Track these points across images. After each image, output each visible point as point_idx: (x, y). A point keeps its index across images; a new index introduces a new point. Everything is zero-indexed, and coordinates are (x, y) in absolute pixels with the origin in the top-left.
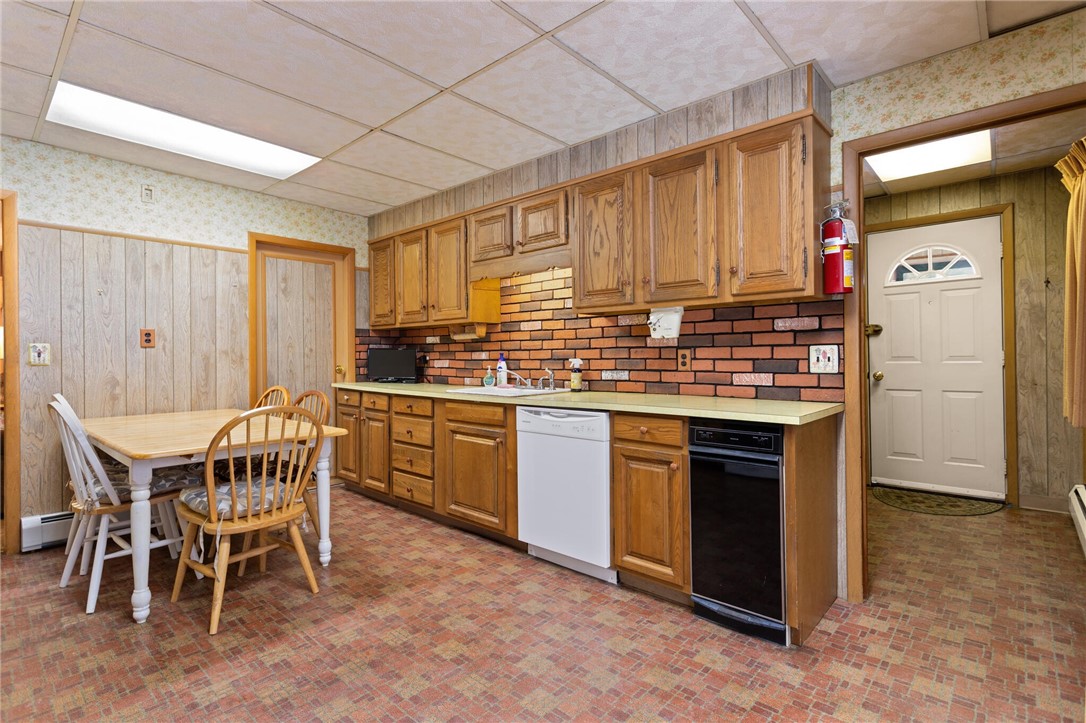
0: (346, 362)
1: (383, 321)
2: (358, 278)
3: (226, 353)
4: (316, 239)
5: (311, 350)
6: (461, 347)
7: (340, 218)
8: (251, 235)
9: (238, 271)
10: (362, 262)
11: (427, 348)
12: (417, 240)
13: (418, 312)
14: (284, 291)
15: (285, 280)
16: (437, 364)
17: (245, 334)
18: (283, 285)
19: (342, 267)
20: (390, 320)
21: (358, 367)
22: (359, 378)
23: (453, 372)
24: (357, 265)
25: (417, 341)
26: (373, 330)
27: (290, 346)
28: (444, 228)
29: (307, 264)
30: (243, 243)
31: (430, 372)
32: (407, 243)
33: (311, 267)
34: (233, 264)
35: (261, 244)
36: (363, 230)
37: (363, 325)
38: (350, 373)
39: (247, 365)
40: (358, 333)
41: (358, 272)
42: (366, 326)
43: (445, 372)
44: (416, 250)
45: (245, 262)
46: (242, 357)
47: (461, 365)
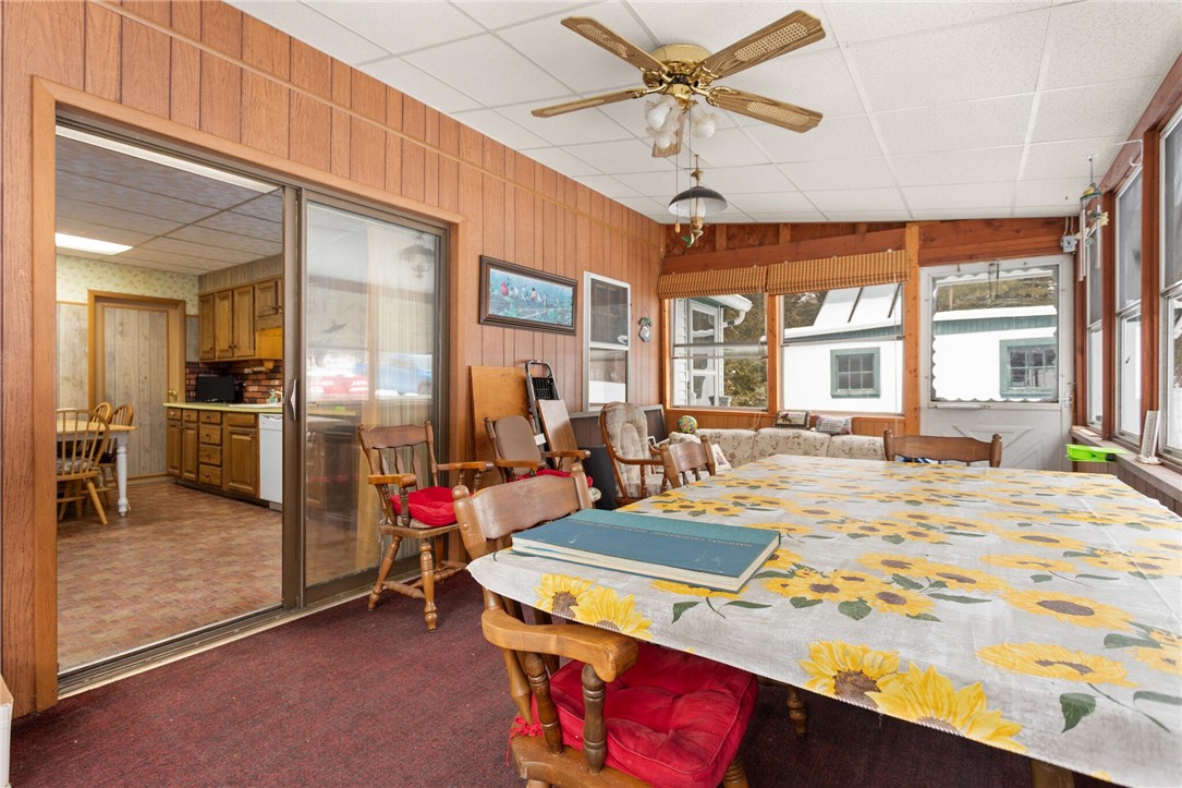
0: (177, 387)
1: (207, 356)
2: (188, 323)
3: (68, 379)
4: (149, 293)
5: (146, 378)
6: (264, 376)
7: (172, 277)
8: (90, 291)
9: (79, 319)
10: (192, 310)
11: (244, 377)
12: (226, 298)
13: (227, 351)
14: (122, 333)
15: (122, 324)
16: (251, 389)
17: (84, 366)
18: (120, 329)
19: (174, 315)
20: (212, 356)
21: (187, 391)
22: (188, 399)
23: (259, 395)
24: (188, 313)
25: (239, 371)
26: (204, 363)
27: (126, 374)
28: (242, 290)
29: (142, 312)
30: (84, 298)
31: (246, 395)
32: (222, 299)
33: (146, 315)
34: (74, 314)
35: (99, 298)
36: (194, 286)
37: (193, 358)
38: (182, 396)
39: (86, 388)
40: (188, 365)
41: (188, 319)
42: (196, 360)
43: (256, 395)
44: (226, 304)
45: (85, 313)
46: (81, 382)
47: (264, 389)
